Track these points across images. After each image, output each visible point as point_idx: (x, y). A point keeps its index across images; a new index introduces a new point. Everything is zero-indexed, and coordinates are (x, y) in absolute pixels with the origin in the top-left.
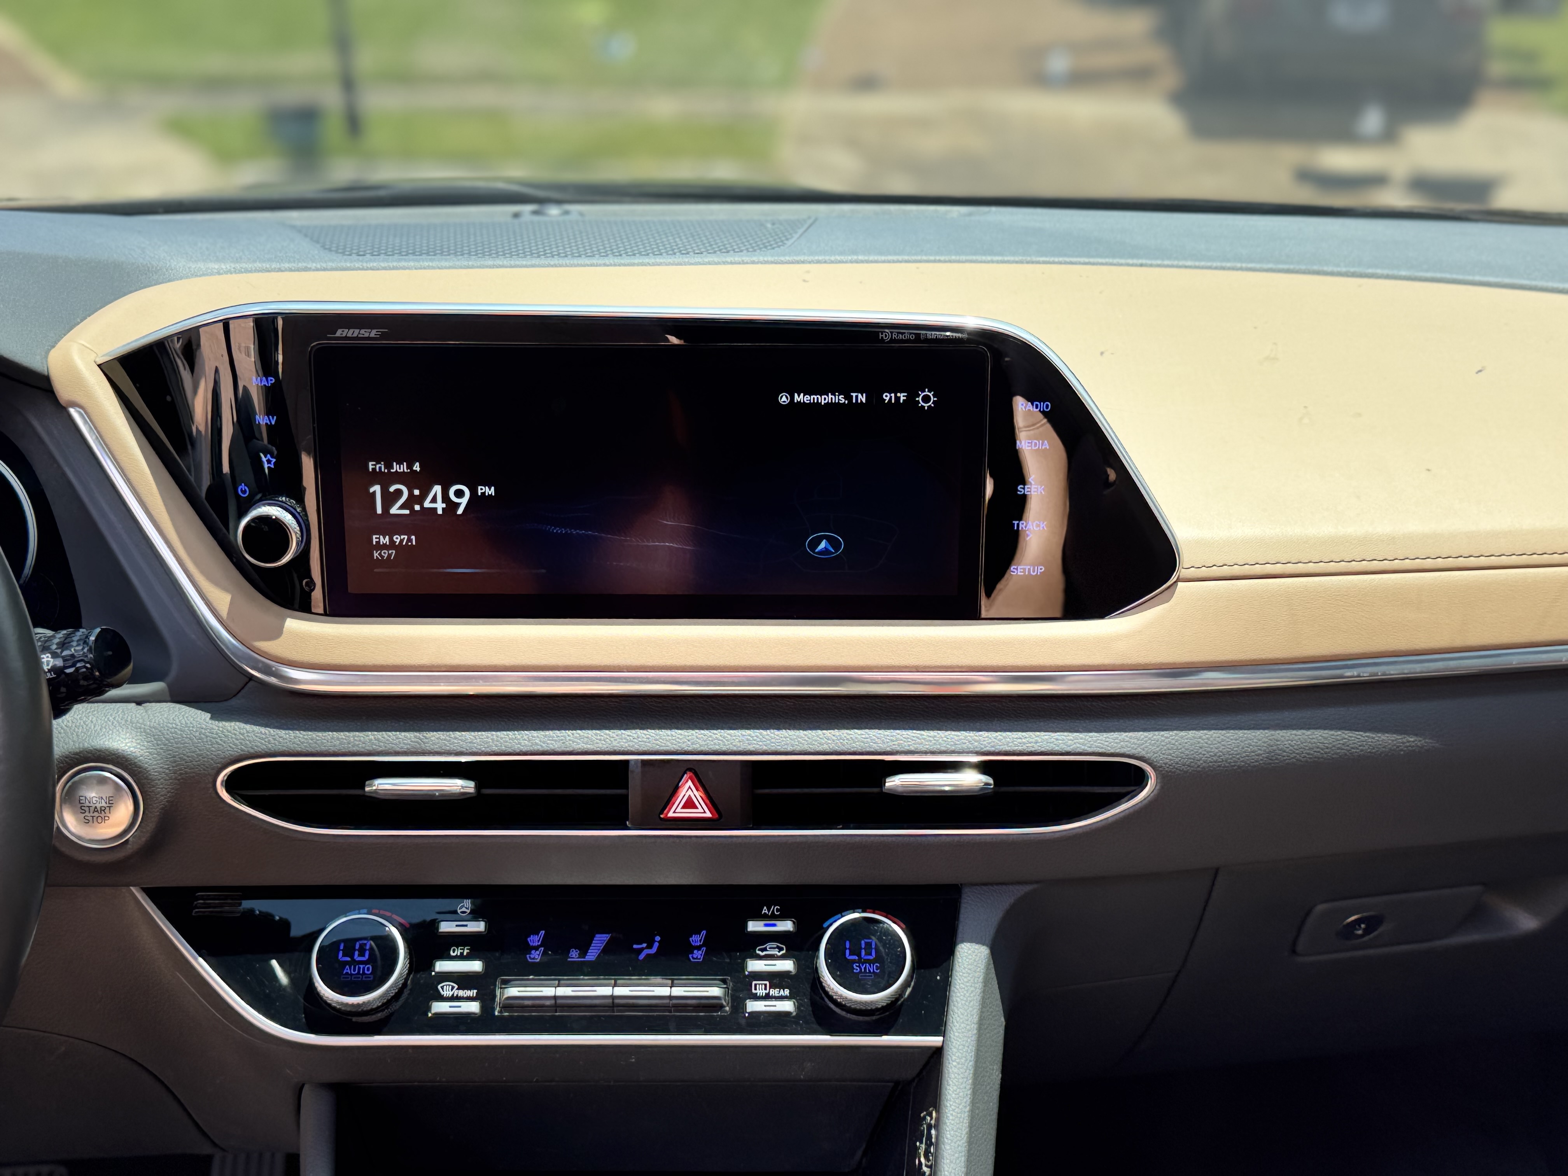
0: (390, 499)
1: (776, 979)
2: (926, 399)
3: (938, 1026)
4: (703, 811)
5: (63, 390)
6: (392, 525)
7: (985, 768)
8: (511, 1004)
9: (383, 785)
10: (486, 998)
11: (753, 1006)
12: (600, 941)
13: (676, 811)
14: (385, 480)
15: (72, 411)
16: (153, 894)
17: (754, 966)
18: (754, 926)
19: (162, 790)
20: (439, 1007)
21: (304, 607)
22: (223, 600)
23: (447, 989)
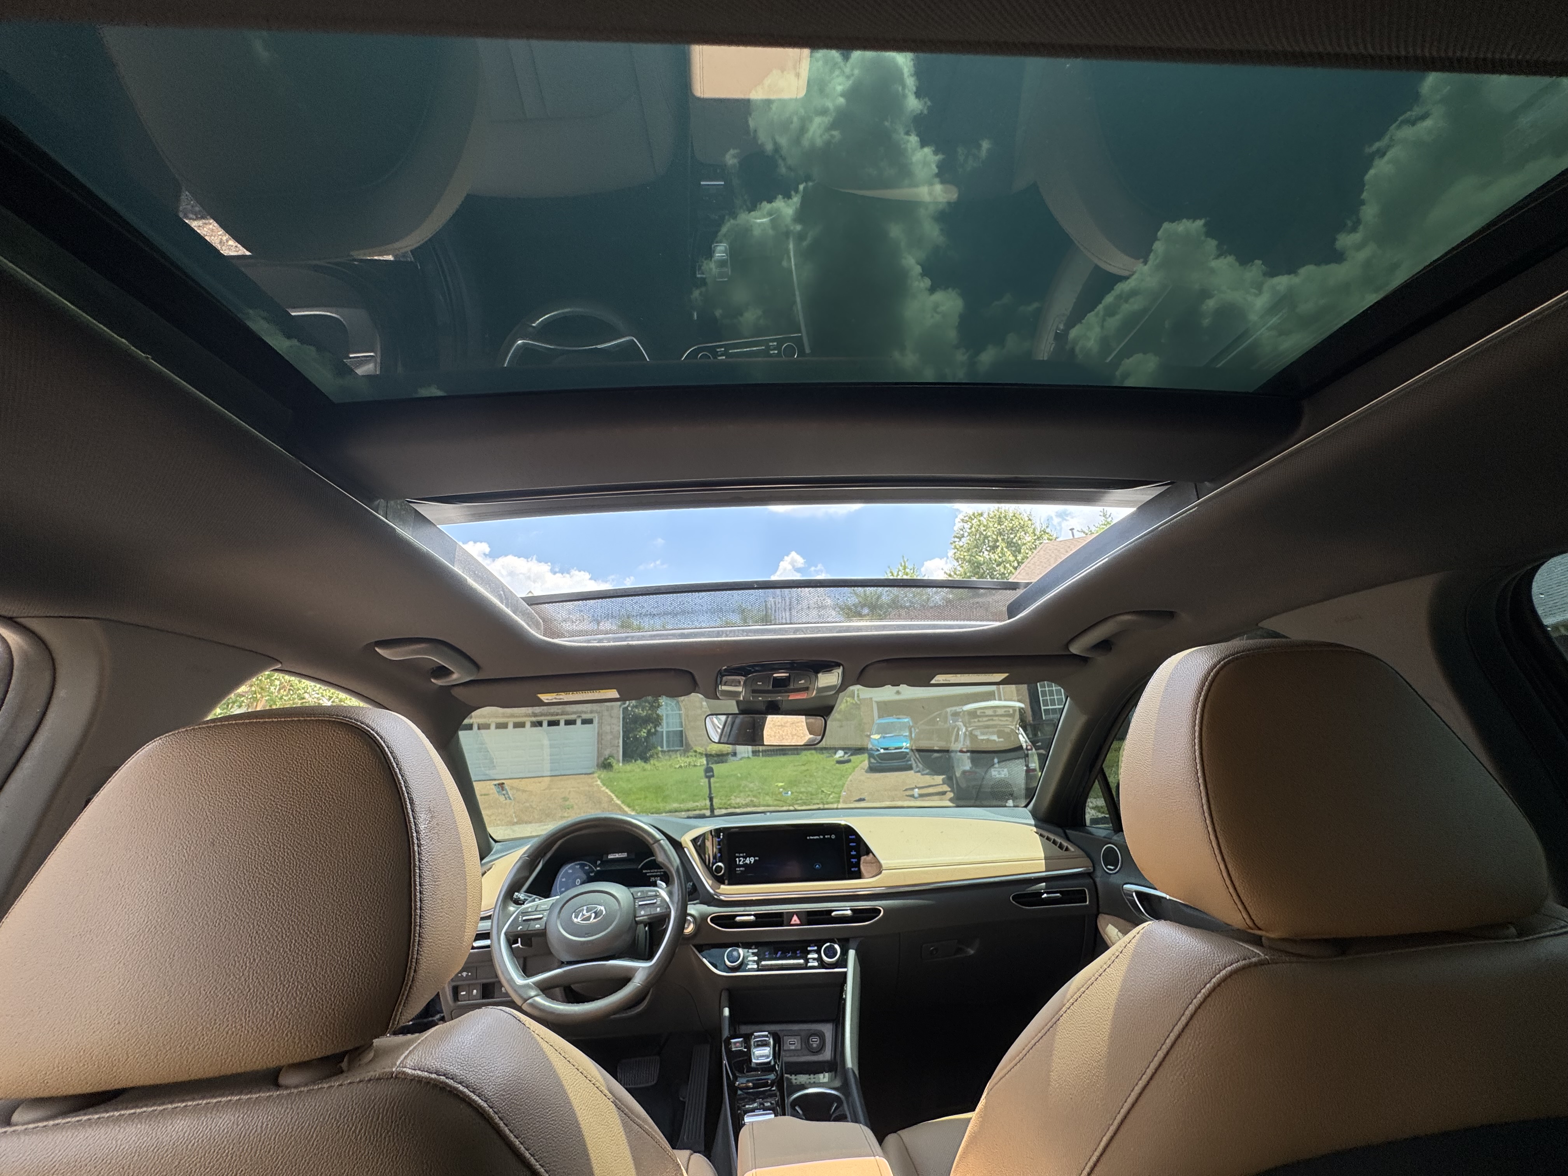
0: (740, 861)
1: (814, 959)
2: (833, 837)
3: (845, 966)
4: (798, 922)
5: (684, 845)
6: (740, 866)
7: (851, 910)
8: (763, 966)
9: (738, 919)
10: (758, 964)
11: (809, 964)
12: (780, 953)
13: (793, 922)
14: (739, 857)
15: (685, 849)
16: (695, 946)
17: (809, 956)
18: (809, 949)
19: (699, 920)
20: (749, 967)
21: (724, 883)
22: (710, 882)
23: (750, 963)
